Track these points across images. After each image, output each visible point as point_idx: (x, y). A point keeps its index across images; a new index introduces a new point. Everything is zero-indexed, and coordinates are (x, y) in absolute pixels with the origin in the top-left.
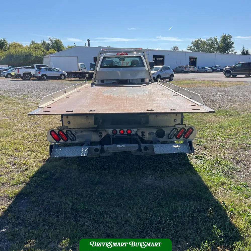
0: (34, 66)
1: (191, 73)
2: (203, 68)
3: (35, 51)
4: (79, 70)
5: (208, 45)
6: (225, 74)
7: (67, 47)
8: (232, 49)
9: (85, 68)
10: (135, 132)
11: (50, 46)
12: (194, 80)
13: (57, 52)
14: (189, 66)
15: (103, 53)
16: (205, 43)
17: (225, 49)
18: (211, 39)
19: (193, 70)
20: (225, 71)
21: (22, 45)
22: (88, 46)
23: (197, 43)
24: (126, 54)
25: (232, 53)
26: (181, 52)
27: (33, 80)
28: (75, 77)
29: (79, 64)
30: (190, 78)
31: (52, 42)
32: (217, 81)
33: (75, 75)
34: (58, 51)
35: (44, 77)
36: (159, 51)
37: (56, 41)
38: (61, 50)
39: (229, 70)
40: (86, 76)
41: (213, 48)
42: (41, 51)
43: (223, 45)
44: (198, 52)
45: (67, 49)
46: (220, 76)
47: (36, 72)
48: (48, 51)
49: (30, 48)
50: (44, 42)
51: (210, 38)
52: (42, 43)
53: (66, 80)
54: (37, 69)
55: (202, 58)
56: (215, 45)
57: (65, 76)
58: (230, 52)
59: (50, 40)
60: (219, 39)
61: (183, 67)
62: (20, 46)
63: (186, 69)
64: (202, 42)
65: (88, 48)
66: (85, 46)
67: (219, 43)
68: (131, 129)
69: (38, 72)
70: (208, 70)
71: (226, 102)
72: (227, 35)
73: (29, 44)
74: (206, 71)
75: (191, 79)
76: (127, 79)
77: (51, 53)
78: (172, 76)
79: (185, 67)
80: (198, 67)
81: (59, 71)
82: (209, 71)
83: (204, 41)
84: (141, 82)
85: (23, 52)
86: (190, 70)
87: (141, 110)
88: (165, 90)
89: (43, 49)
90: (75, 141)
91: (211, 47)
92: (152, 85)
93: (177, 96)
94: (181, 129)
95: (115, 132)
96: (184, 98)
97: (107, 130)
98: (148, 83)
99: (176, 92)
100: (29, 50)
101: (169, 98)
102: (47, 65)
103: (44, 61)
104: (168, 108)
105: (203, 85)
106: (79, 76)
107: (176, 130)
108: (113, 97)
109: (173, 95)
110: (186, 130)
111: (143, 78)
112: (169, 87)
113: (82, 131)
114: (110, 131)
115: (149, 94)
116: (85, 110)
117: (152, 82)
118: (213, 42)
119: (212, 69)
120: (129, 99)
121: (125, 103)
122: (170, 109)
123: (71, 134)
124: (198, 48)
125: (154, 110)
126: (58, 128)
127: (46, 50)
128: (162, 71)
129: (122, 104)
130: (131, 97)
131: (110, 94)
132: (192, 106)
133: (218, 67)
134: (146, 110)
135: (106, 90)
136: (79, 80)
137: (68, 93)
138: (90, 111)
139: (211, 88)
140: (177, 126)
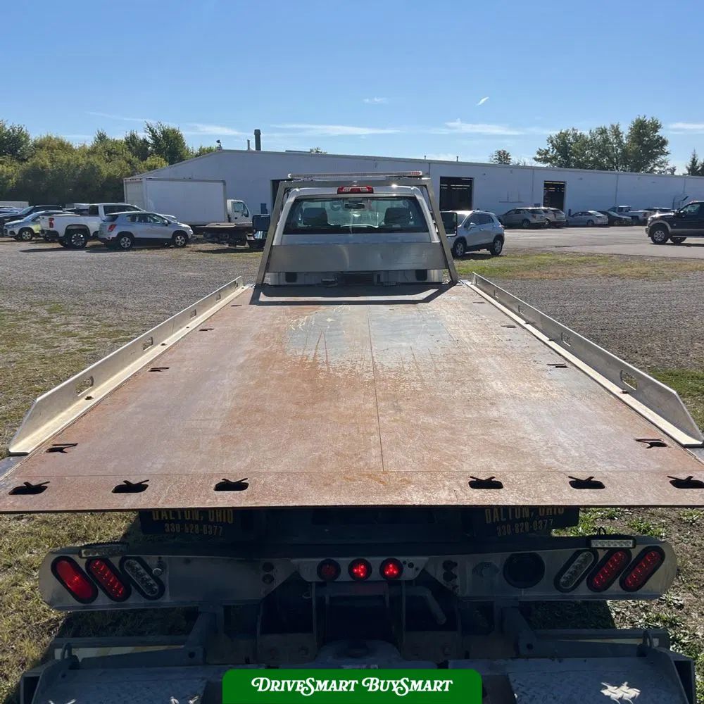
0: (97, 207)
2: (582, 213)
3: (107, 161)
4: (230, 221)
5: (593, 148)
6: (651, 234)
7: (196, 151)
8: (663, 158)
9: (246, 212)
10: (417, 569)
11: (149, 148)
12: (562, 254)
13: (168, 164)
14: (543, 208)
15: (295, 187)
16: (585, 142)
17: (642, 158)
18: (603, 131)
19: (555, 220)
20: (651, 225)
21: (71, 143)
22: (256, 149)
23: (564, 142)
24: (369, 189)
25: (662, 169)
26: (517, 167)
27: (94, 249)
28: (216, 240)
29: (229, 202)
30: (552, 246)
31: (154, 137)
32: (631, 256)
33: (216, 235)
34: (171, 162)
35: (125, 241)
36: (457, 164)
37: (166, 134)
38: (181, 159)
39: (662, 224)
40: (248, 239)
41: (608, 154)
42: (124, 163)
43: (637, 146)
44: (565, 169)
45: (197, 156)
46: (634, 240)
47: (101, 225)
48: (144, 162)
49: (93, 152)
50: (134, 136)
51: (599, 126)
52: (126, 138)
53: (189, 249)
54: (105, 217)
55: (580, 185)
56: (613, 149)
57: (188, 238)
58: (657, 168)
59: (150, 130)
60: (625, 130)
61: (527, 210)
62: (64, 147)
63: (535, 217)
64: (576, 138)
65: (256, 155)
66: (246, 149)
67: (625, 142)
68: (401, 559)
69: (109, 224)
70: (597, 221)
72: (648, 119)
73: (89, 141)
74: (591, 224)
75: (554, 249)
76: (372, 273)
77: (151, 168)
78: (499, 242)
79: (533, 211)
80: (570, 210)
81: (169, 222)
82: (599, 221)
83: (584, 136)
84: (415, 281)
85: (72, 163)
86: (547, 219)
87: (445, 476)
88: (508, 327)
89: (131, 155)
90: (160, 600)
91: (603, 152)
92: (456, 294)
93: (566, 367)
94: (612, 551)
95: (328, 571)
96: (597, 384)
97: (295, 561)
98: (440, 283)
99: (553, 344)
100: (89, 160)
101: (537, 386)
102: (135, 206)
103: (128, 192)
104: (561, 468)
105: (593, 270)
106: (228, 237)
107: (589, 555)
108: (325, 368)
109: (546, 359)
110: (634, 556)
111: (421, 267)
112: (517, 311)
113: (188, 561)
114: (308, 568)
115: (454, 351)
116: (198, 480)
117: (453, 283)
118: (608, 140)
119: (610, 216)
120: (387, 386)
121: (372, 417)
122: (569, 474)
123: (142, 571)
124: (565, 157)
125: (504, 484)
126: (85, 553)
127: (137, 159)
128: (470, 227)
129: (358, 428)
130: (390, 371)
131: (314, 351)
132: (653, 448)
133: (624, 210)
134: (464, 481)
135: (302, 320)
136: (228, 249)
137: (163, 344)
138: (219, 487)
139: (620, 283)
140: (600, 546)
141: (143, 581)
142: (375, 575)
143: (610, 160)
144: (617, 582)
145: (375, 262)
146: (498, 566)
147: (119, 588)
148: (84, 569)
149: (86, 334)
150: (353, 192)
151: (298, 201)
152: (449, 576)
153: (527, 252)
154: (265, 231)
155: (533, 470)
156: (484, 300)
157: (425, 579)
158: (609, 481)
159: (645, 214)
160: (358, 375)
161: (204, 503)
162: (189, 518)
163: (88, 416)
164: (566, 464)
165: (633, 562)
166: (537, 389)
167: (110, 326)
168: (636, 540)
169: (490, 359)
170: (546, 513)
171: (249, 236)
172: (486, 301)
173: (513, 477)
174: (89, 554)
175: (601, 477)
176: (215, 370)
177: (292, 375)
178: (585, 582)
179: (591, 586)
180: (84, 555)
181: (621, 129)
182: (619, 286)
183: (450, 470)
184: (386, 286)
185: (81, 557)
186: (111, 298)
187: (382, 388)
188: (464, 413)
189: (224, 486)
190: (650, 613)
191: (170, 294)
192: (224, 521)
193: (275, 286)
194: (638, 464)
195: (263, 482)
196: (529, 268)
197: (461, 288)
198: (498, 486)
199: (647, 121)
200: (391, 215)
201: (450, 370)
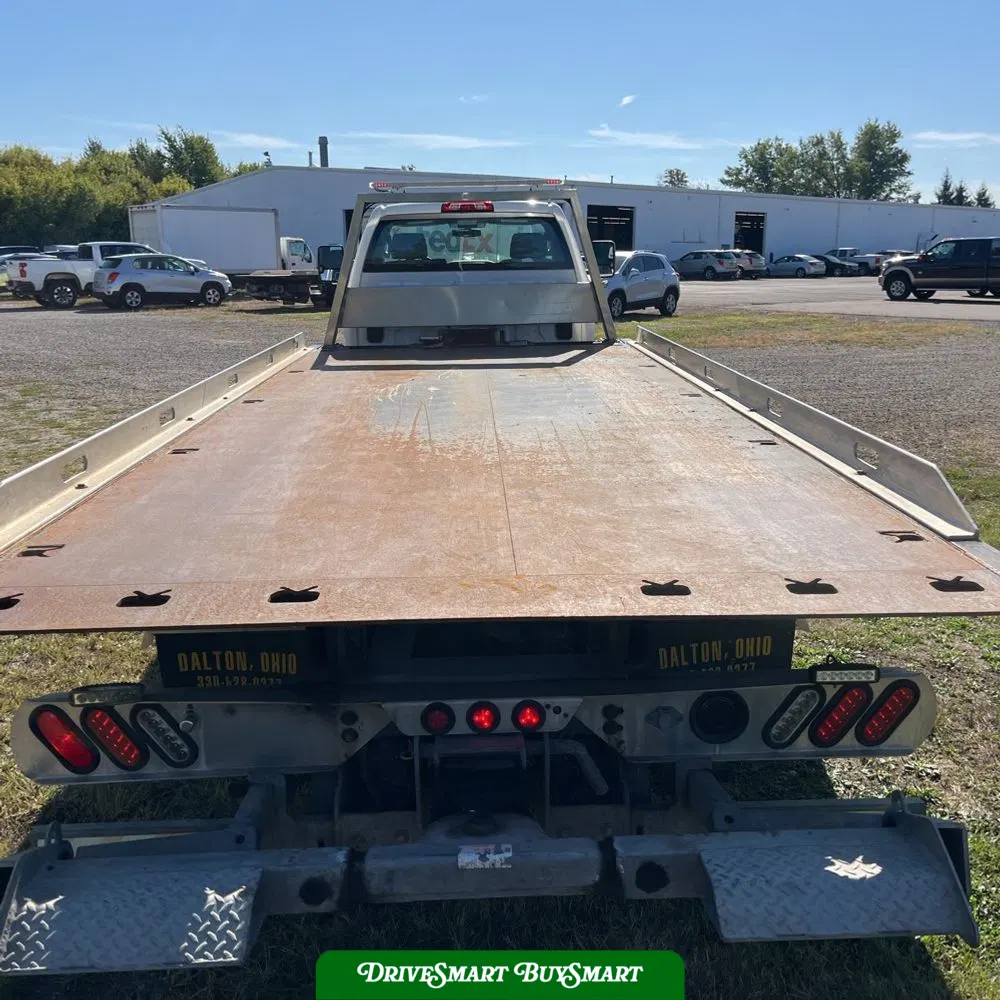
0: (90, 248)
1: (742, 281)
2: (789, 258)
3: (104, 183)
4: (284, 267)
5: (804, 166)
6: (886, 286)
7: (234, 169)
8: (903, 180)
9: (307, 255)
10: (566, 715)
11: (166, 164)
12: (761, 313)
13: (193, 187)
15: (380, 203)
16: (793, 157)
17: (873, 181)
18: (820, 142)
19: (752, 268)
20: (886, 273)
21: (49, 157)
22: (322, 165)
23: (762, 156)
24: (487, 205)
25: (901, 196)
26: (699, 191)
27: (87, 308)
28: (265, 294)
29: (283, 241)
30: (746, 304)
31: (172, 147)
32: (862, 317)
33: (264, 289)
34: (198, 184)
35: (133, 297)
36: (611, 187)
37: (189, 143)
38: (213, 181)
39: (902, 271)
40: (311, 293)
41: (825, 176)
42: (128, 185)
43: (866, 163)
44: (765, 195)
45: (235, 175)
46: (864, 295)
47: (97, 273)
48: (158, 185)
49: (82, 169)
50: (142, 146)
51: (813, 134)
52: (131, 150)
53: (225, 308)
54: (102, 262)
56: (833, 167)
57: (223, 290)
58: (894, 195)
59: (166, 138)
60: (850, 141)
61: (712, 253)
62: (40, 162)
63: (721, 263)
64: (781, 152)
65: (322, 175)
66: (307, 165)
67: (849, 156)
68: (542, 701)
69: (107, 273)
70: (809, 269)
71: (928, 422)
72: (882, 124)
73: (77, 155)
74: (801, 273)
75: (749, 307)
76: (493, 328)
77: (168, 194)
78: (671, 296)
79: (719, 255)
80: (772, 255)
81: (196, 270)
82: (813, 270)
83: (791, 149)
84: (555, 340)
85: (52, 186)
86: (740, 267)
87: (607, 581)
88: (691, 395)
89: (138, 174)
90: (190, 769)
91: (818, 172)
92: (613, 355)
93: (775, 444)
94: (847, 687)
95: (437, 720)
96: (821, 464)
97: (388, 706)
98: (591, 343)
99: (754, 415)
100: (77, 181)
101: (736, 467)
102: (147, 247)
103: (135, 225)
104: (774, 568)
105: (806, 335)
106: (282, 291)
107: (814, 695)
108: (429, 448)
109: (745, 433)
110: (877, 694)
111: (564, 319)
112: (703, 375)
113: (231, 711)
114: (408, 715)
115: (615, 426)
116: (244, 589)
117: (609, 342)
118: (825, 153)
119: (828, 263)
120: (518, 471)
121: (499, 507)
122: (785, 576)
123: (165, 725)
124: (764, 177)
125: (691, 588)
126: (78, 697)
127: (147, 180)
128: (631, 274)
129: (478, 522)
130: (522, 450)
131: (411, 429)
132: (904, 542)
133: (848, 255)
134: (635, 586)
135: (392, 389)
136: (282, 308)
137: (190, 419)
138: (276, 598)
139: (844, 351)
140: (828, 680)
141: (167, 740)
142: (506, 724)
143: (829, 184)
144: (852, 732)
145: (497, 313)
146: (682, 712)
147: (131, 750)
148: (78, 722)
149: (78, 423)
150: (463, 210)
151: (383, 224)
152: (611, 728)
153: (713, 311)
154: (337, 270)
155: (735, 571)
156: (653, 363)
157: (576, 731)
158: (844, 584)
159: (878, 260)
160: (474, 456)
161: (254, 618)
162: (232, 668)
163: (80, 510)
164: (781, 563)
165: (875, 703)
166: (734, 471)
167: (114, 412)
168: (880, 672)
169: (665, 436)
170: (745, 653)
171: (312, 289)
172: (657, 364)
173: (705, 580)
174: (85, 700)
175: (833, 579)
176: (266, 451)
177: (382, 458)
178: (805, 734)
179: (813, 738)
180: (77, 702)
181: (844, 139)
182: (843, 356)
183: (612, 573)
184: (513, 347)
185: (73, 705)
186: (113, 374)
187: (512, 472)
188: (631, 502)
189: (283, 596)
190: (893, 786)
191: (200, 369)
192: (284, 671)
193: (351, 348)
194: (883, 562)
195: (339, 591)
196: (715, 331)
197: (621, 349)
198: (684, 591)
199: (880, 127)
200: (519, 245)
201: (609, 449)
